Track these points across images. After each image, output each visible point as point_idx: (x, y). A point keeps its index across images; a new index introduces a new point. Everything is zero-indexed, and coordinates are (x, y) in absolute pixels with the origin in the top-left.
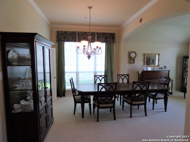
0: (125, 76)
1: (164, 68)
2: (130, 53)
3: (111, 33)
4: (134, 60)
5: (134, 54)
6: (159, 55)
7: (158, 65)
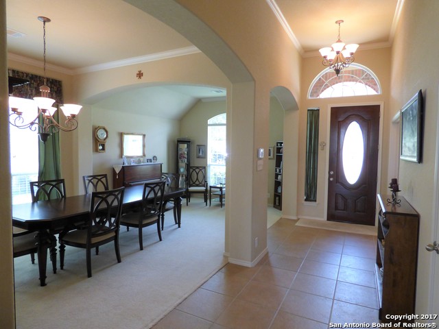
0: (99, 178)
1: (153, 159)
2: (95, 130)
3: (52, 80)
4: (103, 146)
5: (103, 131)
6: (144, 136)
7: (144, 155)
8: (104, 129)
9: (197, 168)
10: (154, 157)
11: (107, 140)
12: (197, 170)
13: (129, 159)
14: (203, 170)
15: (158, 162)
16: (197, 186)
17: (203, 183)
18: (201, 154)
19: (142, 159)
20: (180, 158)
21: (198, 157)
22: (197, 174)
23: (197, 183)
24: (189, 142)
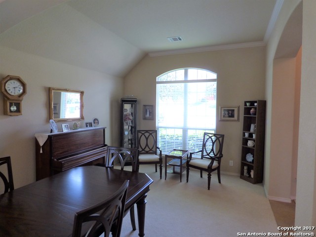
1: (94, 123)
5: (17, 84)
6: (82, 93)
7: (82, 118)
8: (19, 80)
9: (147, 131)
10: (95, 120)
11: (25, 97)
12: (147, 135)
13: (59, 124)
14: (154, 134)
15: (100, 126)
16: (147, 153)
17: (154, 149)
18: (148, 115)
19: (78, 123)
20: (125, 120)
21: (145, 119)
22: (147, 139)
23: (147, 149)
24: (135, 101)
